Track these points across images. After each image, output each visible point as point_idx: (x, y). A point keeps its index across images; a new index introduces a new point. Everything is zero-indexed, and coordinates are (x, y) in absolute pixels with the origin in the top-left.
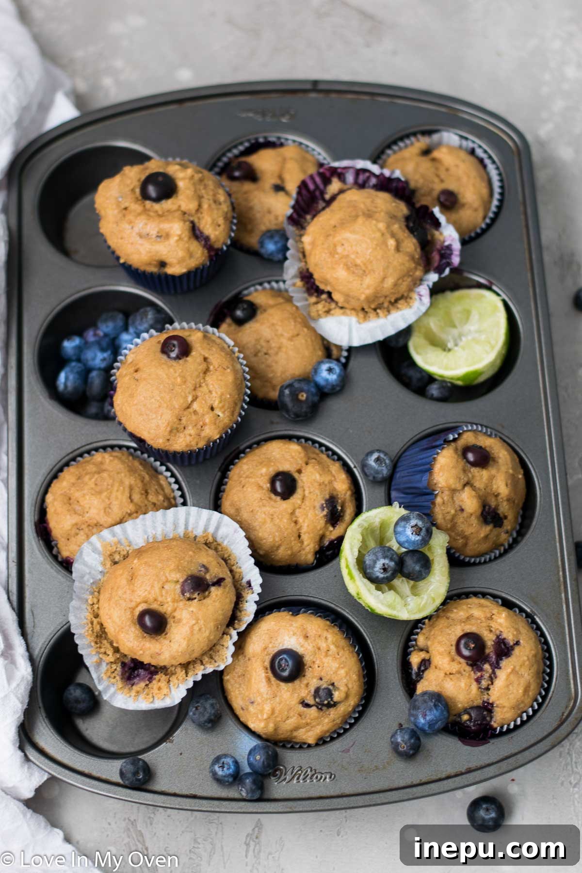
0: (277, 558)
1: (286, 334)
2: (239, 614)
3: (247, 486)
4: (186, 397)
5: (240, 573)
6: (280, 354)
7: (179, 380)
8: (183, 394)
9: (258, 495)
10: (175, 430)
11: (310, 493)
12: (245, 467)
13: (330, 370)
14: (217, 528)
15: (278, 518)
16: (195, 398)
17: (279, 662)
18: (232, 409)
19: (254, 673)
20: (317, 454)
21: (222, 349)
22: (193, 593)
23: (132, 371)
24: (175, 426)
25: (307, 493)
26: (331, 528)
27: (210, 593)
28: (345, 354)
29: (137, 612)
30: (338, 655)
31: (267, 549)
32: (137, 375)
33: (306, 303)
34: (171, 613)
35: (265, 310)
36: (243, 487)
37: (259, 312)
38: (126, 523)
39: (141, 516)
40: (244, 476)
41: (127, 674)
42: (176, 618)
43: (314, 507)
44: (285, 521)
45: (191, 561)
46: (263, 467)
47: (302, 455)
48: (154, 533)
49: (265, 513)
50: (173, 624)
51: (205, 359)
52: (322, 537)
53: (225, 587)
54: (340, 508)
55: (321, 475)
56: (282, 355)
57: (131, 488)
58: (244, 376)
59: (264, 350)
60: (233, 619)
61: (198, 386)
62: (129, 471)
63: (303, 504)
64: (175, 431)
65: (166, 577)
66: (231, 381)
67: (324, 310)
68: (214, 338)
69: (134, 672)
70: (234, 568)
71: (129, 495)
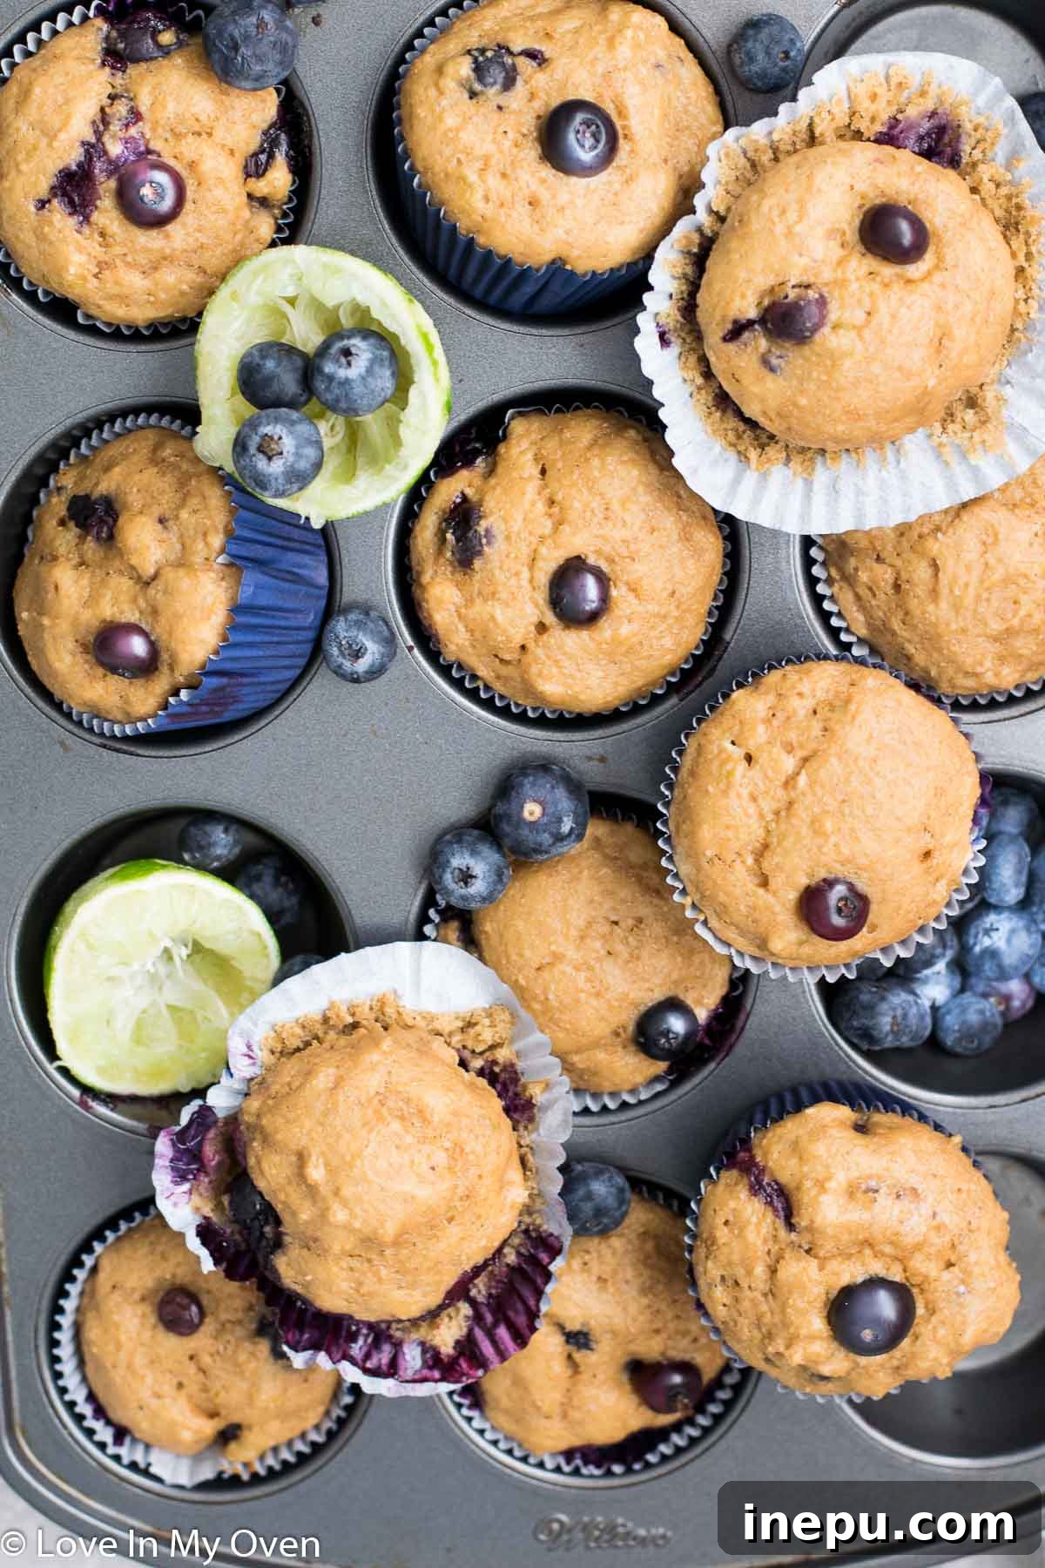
0: (595, 422)
1: (569, 969)
2: (689, 270)
3: (665, 594)
4: (812, 783)
5: (685, 367)
6: (582, 923)
7: (828, 825)
8: (817, 789)
9: (638, 570)
10: (835, 708)
11: (517, 574)
12: (668, 642)
13: (466, 877)
14: (737, 481)
15: (593, 511)
16: (789, 782)
17: (598, 141)
18: (702, 760)
19: (655, 130)
20: (498, 677)
21: (722, 911)
22: (800, 298)
23: (936, 854)
24: (836, 716)
25: (526, 574)
26: (469, 492)
27: (759, 304)
28: (428, 930)
29: (929, 259)
30: (459, 161)
31: (619, 439)
32: (926, 842)
33: (520, 1045)
34: (850, 255)
35: (617, 1034)
36: (674, 592)
37: (631, 1028)
38: (947, 506)
39: (912, 518)
40: (671, 621)
41: (946, 139)
42: (839, 241)
43: (508, 538)
44: (576, 504)
45: (801, 381)
46: (627, 638)
47: (534, 670)
48: (884, 473)
49: (624, 524)
50: (845, 226)
51: (765, 883)
52: (491, 471)
53: (724, 318)
54: (449, 536)
55: (493, 618)
56: (578, 920)
57: (934, 593)
58: (672, 847)
59: (618, 930)
60: (700, 257)
61: (783, 813)
62: (940, 636)
63: (533, 547)
64: (838, 703)
65: (861, 337)
66: (705, 827)
67: (478, 1028)
68: (741, 943)
69: (930, 146)
70: (700, 381)
71: (940, 575)
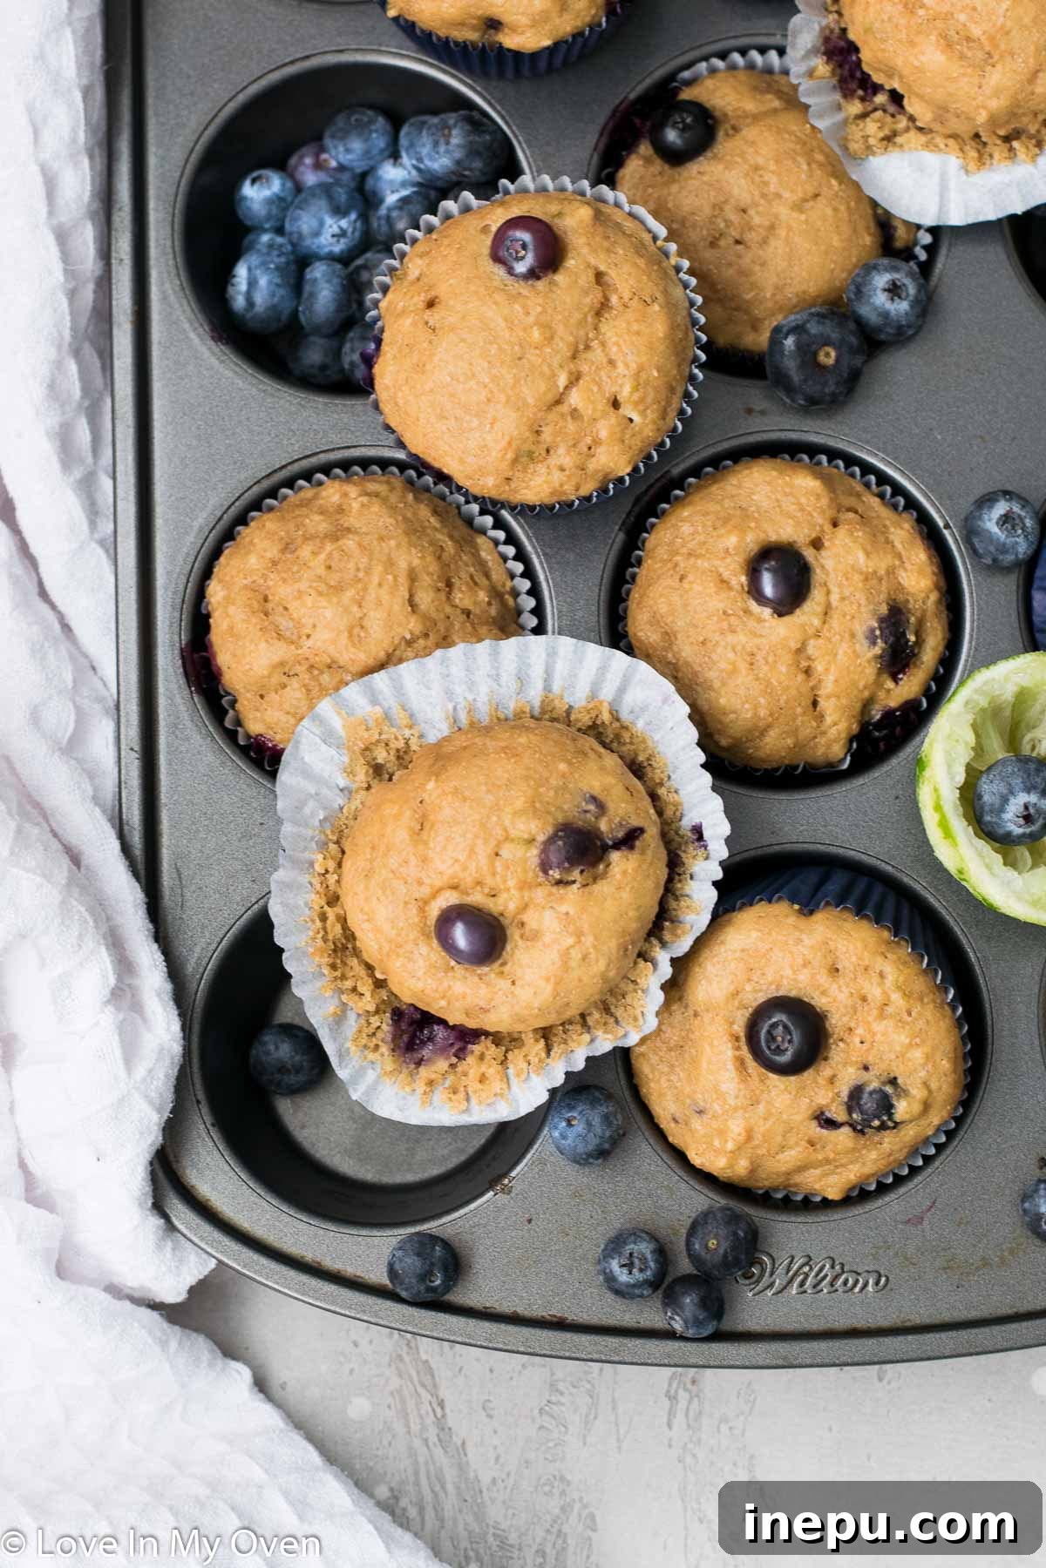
0: (761, 754)
1: (787, 195)
2: (673, 904)
3: (691, 577)
4: (553, 377)
5: (677, 805)
6: (773, 243)
7: (536, 334)
8: (545, 369)
9: (718, 602)
10: (527, 455)
11: (843, 599)
12: (686, 529)
13: (894, 290)
14: (622, 691)
15: (767, 662)
16: (575, 379)
17: (769, 1032)
18: (663, 403)
19: (708, 1049)
20: (858, 495)
21: (640, 249)
22: (568, 870)
23: (421, 305)
24: (526, 447)
25: (834, 598)
26: (890, 684)
27: (608, 865)
28: (926, 239)
29: (434, 910)
30: (910, 1014)
31: (738, 735)
32: (434, 317)
33: (839, 117)
34: (518, 914)
35: (735, 129)
36: (681, 579)
37: (721, 134)
38: (401, 666)
39: (439, 653)
40: (684, 550)
41: (405, 1038)
42: (527, 928)
43: (853, 636)
44: (784, 670)
45: (565, 788)
46: (729, 532)
47: (824, 502)
48: (470, 697)
49: (733, 649)
50: (520, 943)
51: (599, 276)
52: (867, 704)
53: (643, 853)
54: (912, 638)
55: (868, 554)
56: (777, 246)
57: (412, 577)
58: (690, 315)
59: (735, 234)
60: (661, 921)
61: (582, 347)
62: (407, 534)
63: (826, 626)
64: (524, 459)
65: (505, 830)
66: (661, 335)
67: (881, 135)
68: (618, 216)
69: (422, 1032)
70: (662, 792)
71: (407, 597)
